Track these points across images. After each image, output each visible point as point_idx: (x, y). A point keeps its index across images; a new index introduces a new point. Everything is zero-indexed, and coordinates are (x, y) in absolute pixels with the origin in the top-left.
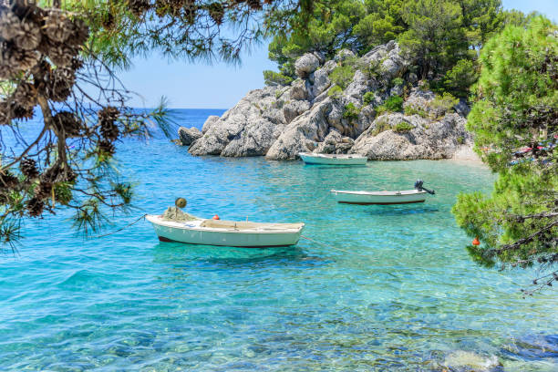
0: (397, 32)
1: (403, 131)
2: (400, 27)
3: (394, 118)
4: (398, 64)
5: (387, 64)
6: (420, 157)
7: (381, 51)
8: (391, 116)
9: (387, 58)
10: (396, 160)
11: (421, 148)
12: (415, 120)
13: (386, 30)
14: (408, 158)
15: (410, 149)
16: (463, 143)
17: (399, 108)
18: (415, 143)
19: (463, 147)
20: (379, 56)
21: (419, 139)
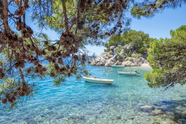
0: (130, 42)
1: (132, 60)
2: (130, 41)
3: (130, 58)
4: (130, 48)
5: (128, 48)
6: (135, 66)
7: (127, 45)
8: (129, 58)
9: (128, 47)
10: (131, 66)
11: (135, 64)
12: (134, 59)
13: (127, 41)
14: (133, 66)
15: (133, 64)
16: (143, 63)
17: (131, 56)
18: (134, 63)
19: (143, 64)
20: (126, 46)
21: (135, 62)
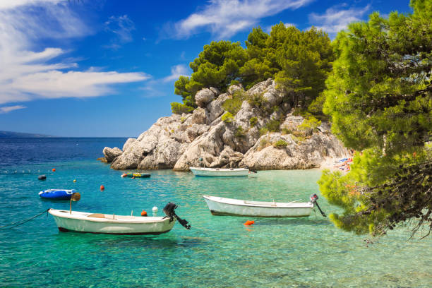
0: (273, 73)
1: (281, 146)
2: (275, 69)
3: (275, 137)
4: (275, 95)
5: (267, 96)
6: (295, 167)
7: (262, 87)
8: (272, 135)
9: (267, 91)
10: (277, 169)
11: (296, 161)
12: (289, 138)
13: (265, 70)
14: (286, 168)
15: (287, 161)
16: (327, 154)
17: (278, 130)
18: (290, 156)
19: (327, 158)
20: (260, 90)
21: (294, 153)
